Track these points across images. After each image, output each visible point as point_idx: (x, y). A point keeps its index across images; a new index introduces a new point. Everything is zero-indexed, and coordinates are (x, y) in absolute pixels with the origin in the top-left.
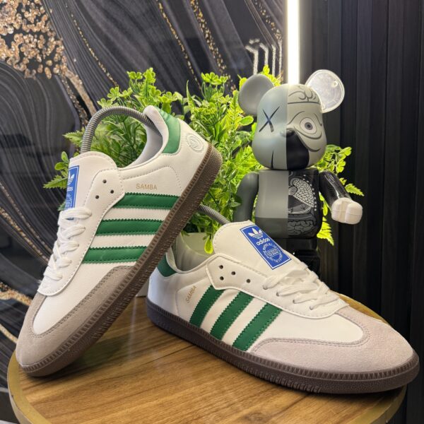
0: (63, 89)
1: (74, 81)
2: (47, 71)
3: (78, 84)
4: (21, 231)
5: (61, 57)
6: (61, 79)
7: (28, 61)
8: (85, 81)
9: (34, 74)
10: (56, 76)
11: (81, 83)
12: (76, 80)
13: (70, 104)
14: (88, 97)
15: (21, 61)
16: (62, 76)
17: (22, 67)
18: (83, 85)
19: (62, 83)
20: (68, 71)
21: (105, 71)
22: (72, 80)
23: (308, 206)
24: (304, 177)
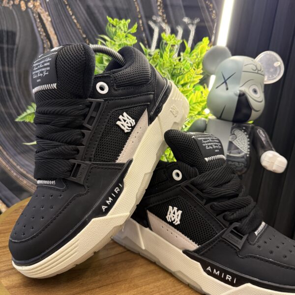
0: (34, 21)
1: (44, 16)
2: (23, 4)
3: (47, 20)
6: (33, 13)
9: (10, 4)
10: (29, 10)
11: (50, 19)
12: (46, 16)
13: (38, 35)
14: (53, 32)
16: (35, 10)
18: (51, 21)
19: (34, 17)
20: (41, 7)
21: (71, 14)
22: (42, 15)
23: (243, 152)
24: (243, 129)
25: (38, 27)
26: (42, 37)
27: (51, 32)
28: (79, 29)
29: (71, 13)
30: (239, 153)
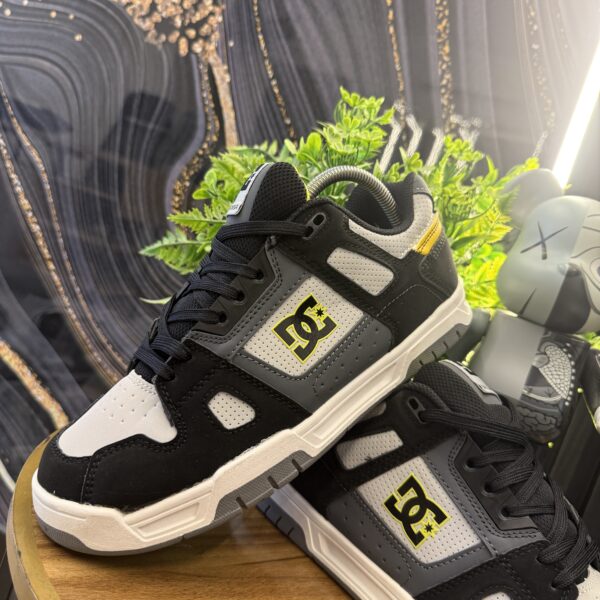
0: (197, 79)
1: (218, 72)
2: (183, 44)
3: (223, 79)
4: (51, 260)
5: (213, 32)
6: (199, 63)
7: (160, 20)
8: (235, 80)
9: (161, 41)
10: (193, 57)
11: (228, 80)
12: (222, 73)
13: (199, 104)
14: (230, 104)
15: (149, 15)
16: (203, 59)
17: (147, 25)
18: (230, 84)
19: (199, 70)
20: (215, 55)
21: (271, 76)
22: (215, 71)
23: (557, 394)
24: (566, 347)
25: (202, 91)
26: (207, 110)
27: (226, 103)
28: (279, 106)
29: (270, 73)
30: (550, 396)
